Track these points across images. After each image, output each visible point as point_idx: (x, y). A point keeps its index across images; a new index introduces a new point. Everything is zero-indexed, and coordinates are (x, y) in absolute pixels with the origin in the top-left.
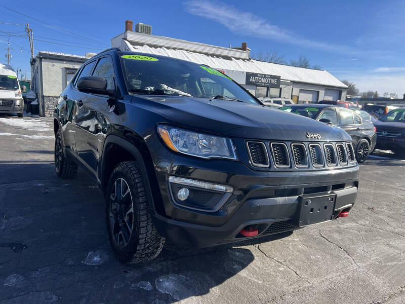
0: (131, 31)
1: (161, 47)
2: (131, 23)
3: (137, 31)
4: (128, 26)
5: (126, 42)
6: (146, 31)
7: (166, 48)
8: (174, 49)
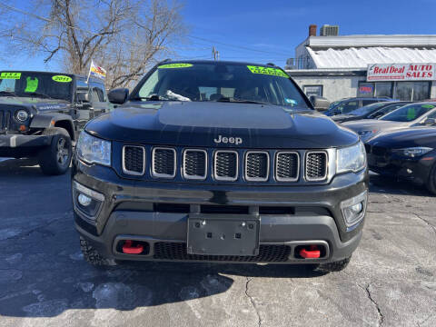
0: (315, 35)
1: (348, 48)
2: (315, 27)
3: (322, 35)
4: (312, 32)
5: (308, 48)
6: (332, 32)
7: (356, 47)
8: (366, 47)
